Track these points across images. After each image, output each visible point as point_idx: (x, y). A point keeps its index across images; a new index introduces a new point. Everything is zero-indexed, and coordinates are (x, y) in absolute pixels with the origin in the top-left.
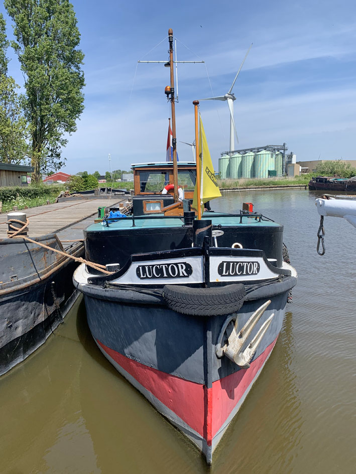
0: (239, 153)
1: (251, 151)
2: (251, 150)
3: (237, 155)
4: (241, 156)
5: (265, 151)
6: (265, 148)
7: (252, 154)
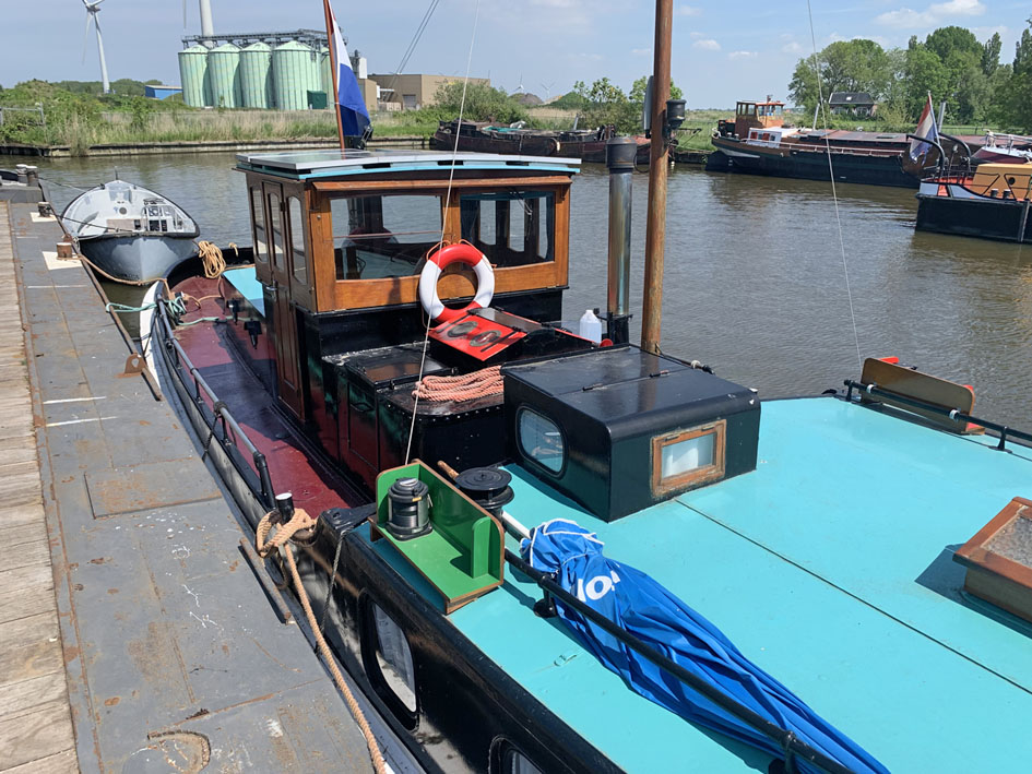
0: (230, 41)
1: (262, 40)
2: (262, 38)
3: (225, 47)
4: (238, 50)
5: (295, 42)
6: (296, 36)
7: (263, 47)
